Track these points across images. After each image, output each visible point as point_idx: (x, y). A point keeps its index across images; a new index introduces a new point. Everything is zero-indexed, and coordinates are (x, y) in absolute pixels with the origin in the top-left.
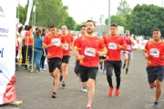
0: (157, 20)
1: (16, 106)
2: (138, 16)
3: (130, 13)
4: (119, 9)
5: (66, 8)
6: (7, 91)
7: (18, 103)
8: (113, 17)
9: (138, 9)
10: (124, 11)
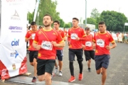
0: (116, 20)
1: (27, 76)
2: (105, 18)
3: (99, 17)
4: (92, 14)
5: (58, 13)
6: (22, 66)
7: (28, 74)
8: (88, 19)
9: (104, 14)
10: (95, 15)
